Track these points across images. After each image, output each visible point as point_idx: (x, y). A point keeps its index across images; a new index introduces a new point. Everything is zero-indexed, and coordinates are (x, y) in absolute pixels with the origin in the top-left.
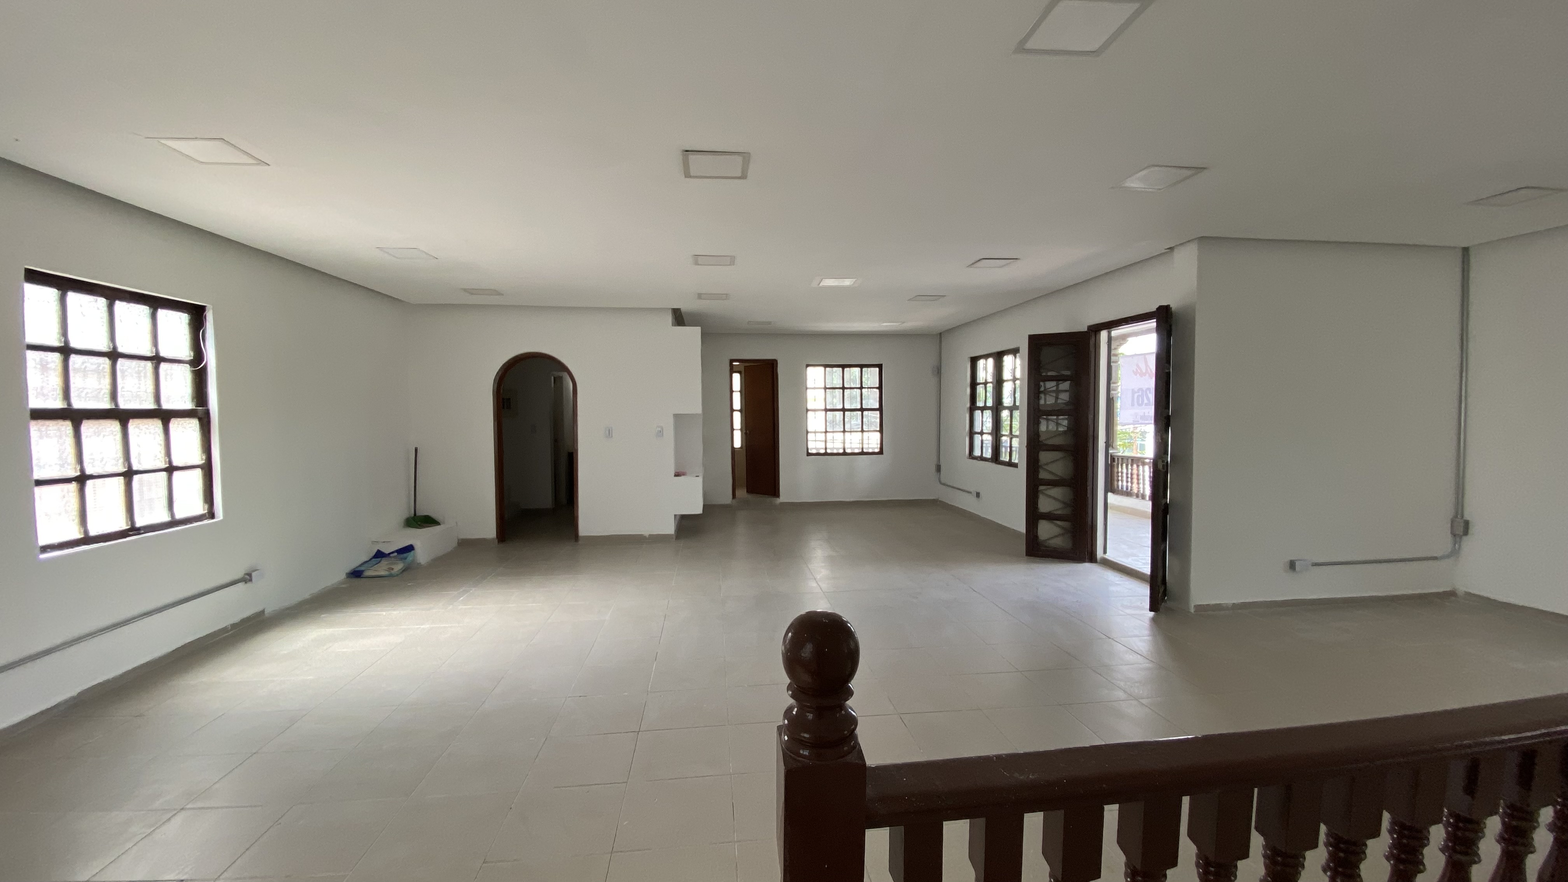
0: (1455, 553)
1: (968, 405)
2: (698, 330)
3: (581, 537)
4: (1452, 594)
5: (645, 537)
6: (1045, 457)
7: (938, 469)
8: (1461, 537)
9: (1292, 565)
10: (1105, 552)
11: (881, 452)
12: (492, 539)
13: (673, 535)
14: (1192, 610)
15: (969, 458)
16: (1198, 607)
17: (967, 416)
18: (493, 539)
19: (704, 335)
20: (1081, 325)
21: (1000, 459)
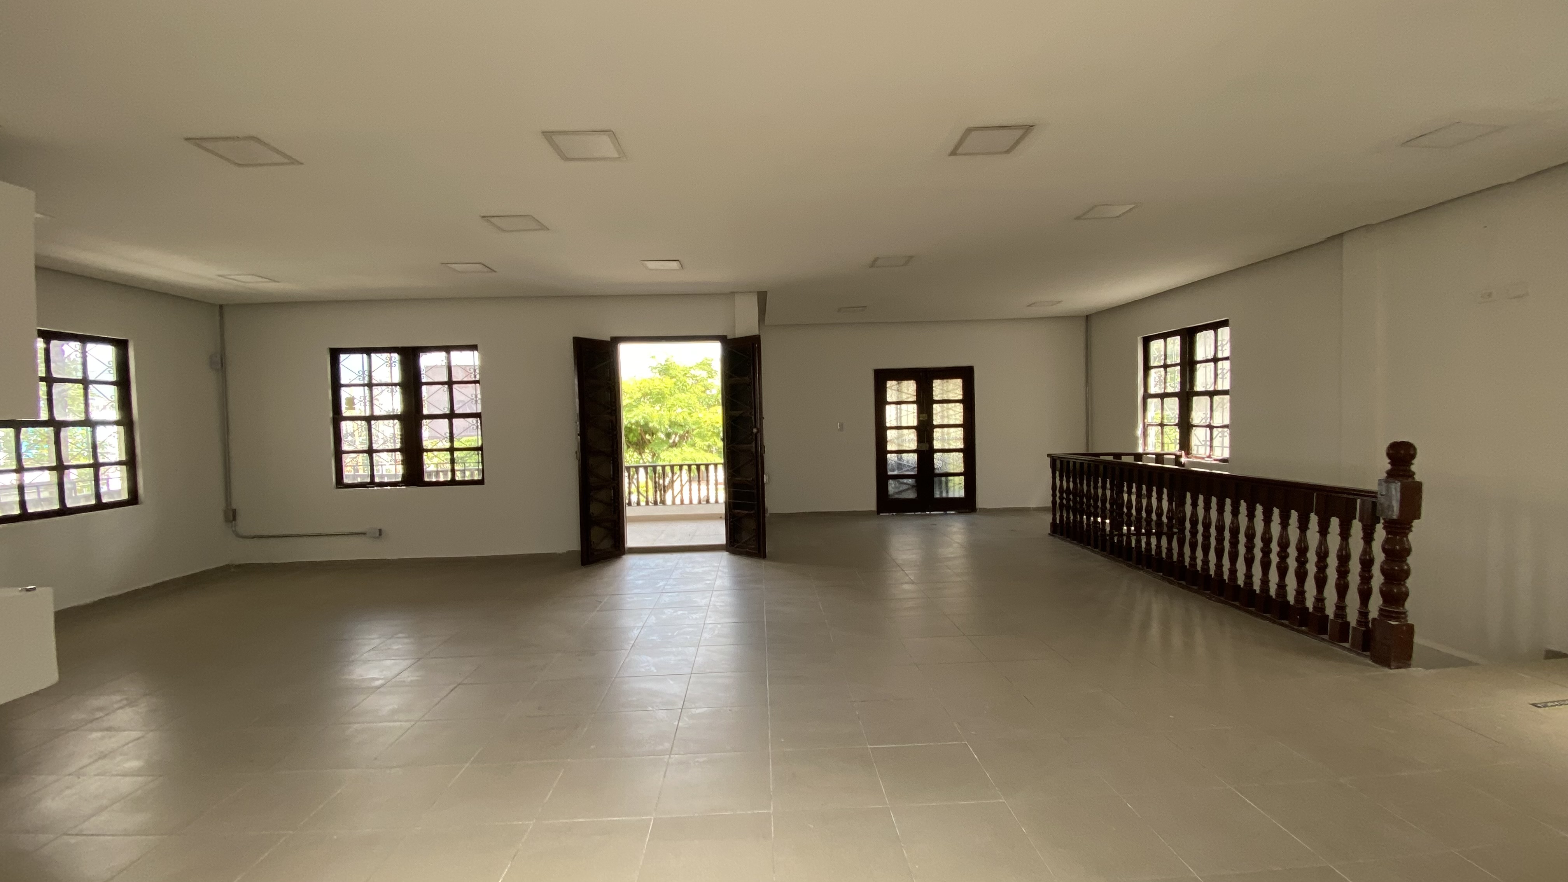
1: (326, 416)
7: (231, 516)
11: (134, 500)
15: (337, 488)
17: (326, 431)
20: (605, 335)
21: (426, 479)
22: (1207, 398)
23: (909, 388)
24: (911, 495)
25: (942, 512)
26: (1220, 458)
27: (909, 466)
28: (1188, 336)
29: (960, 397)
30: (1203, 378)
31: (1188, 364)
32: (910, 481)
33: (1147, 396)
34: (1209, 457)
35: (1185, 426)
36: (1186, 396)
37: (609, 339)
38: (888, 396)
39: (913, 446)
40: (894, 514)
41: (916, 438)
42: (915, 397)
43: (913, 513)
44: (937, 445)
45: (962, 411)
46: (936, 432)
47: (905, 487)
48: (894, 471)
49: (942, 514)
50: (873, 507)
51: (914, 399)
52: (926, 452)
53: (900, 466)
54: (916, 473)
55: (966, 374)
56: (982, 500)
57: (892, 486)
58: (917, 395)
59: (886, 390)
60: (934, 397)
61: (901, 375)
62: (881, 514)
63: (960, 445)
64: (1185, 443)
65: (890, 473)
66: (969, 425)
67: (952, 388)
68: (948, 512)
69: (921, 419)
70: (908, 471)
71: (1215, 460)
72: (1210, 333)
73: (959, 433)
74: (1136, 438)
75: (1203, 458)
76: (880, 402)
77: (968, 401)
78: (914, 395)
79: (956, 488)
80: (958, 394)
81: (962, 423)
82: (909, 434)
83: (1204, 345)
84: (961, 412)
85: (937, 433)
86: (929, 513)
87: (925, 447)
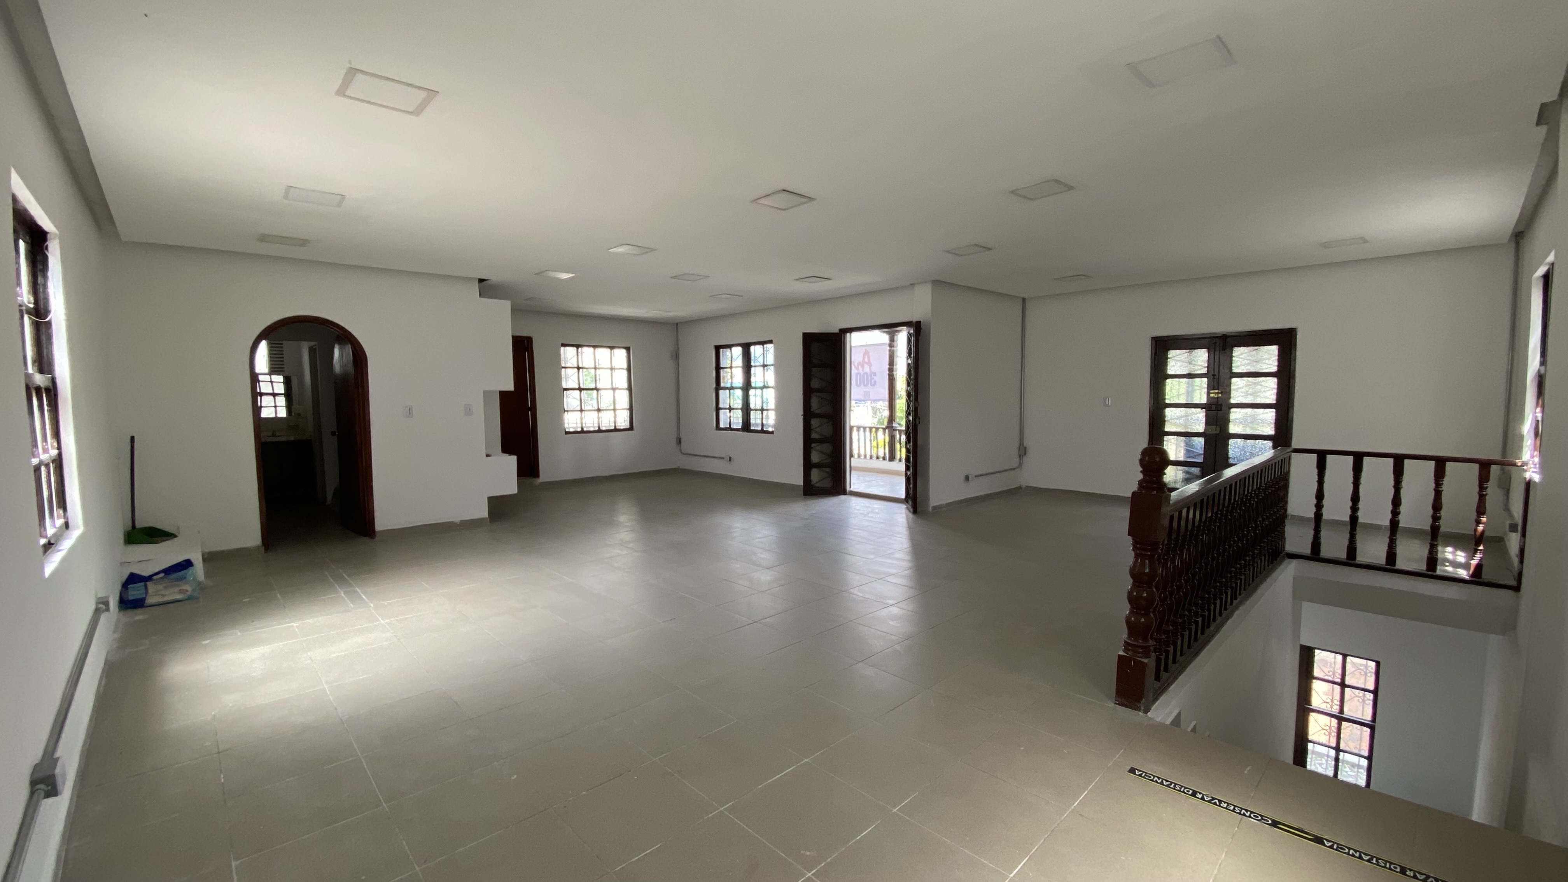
0: (1020, 465)
1: (714, 386)
2: (507, 305)
3: (377, 531)
4: (1020, 488)
5: (456, 524)
6: (815, 422)
7: (679, 441)
8: (1023, 456)
9: (967, 478)
10: (850, 487)
11: (631, 428)
12: (256, 547)
13: (487, 518)
14: (930, 510)
15: (716, 430)
16: (934, 508)
17: (714, 395)
18: (258, 547)
19: (514, 310)
20: (834, 327)
21: (752, 428)
23: (1199, 358)
27: (1193, 452)
29: (1274, 369)
32: (1193, 469)
37: (838, 332)
38: (1169, 368)
39: (1201, 428)
41: (1204, 420)
42: (1206, 369)
44: (1233, 429)
45: (1276, 386)
46: (1233, 412)
47: (1186, 476)
51: (1204, 371)
52: (1217, 436)
54: (1200, 461)
55: (1285, 339)
58: (1209, 367)
59: (1167, 360)
60: (1234, 369)
61: (1188, 343)
63: (1269, 431)
66: (1284, 406)
67: (1263, 358)
69: (1213, 396)
70: (1191, 457)
73: (1270, 415)
76: (1159, 375)
77: (1285, 375)
78: (1205, 367)
80: (1272, 366)
81: (1274, 402)
82: (1195, 415)
84: (1274, 389)
85: (1236, 414)
87: (1214, 430)
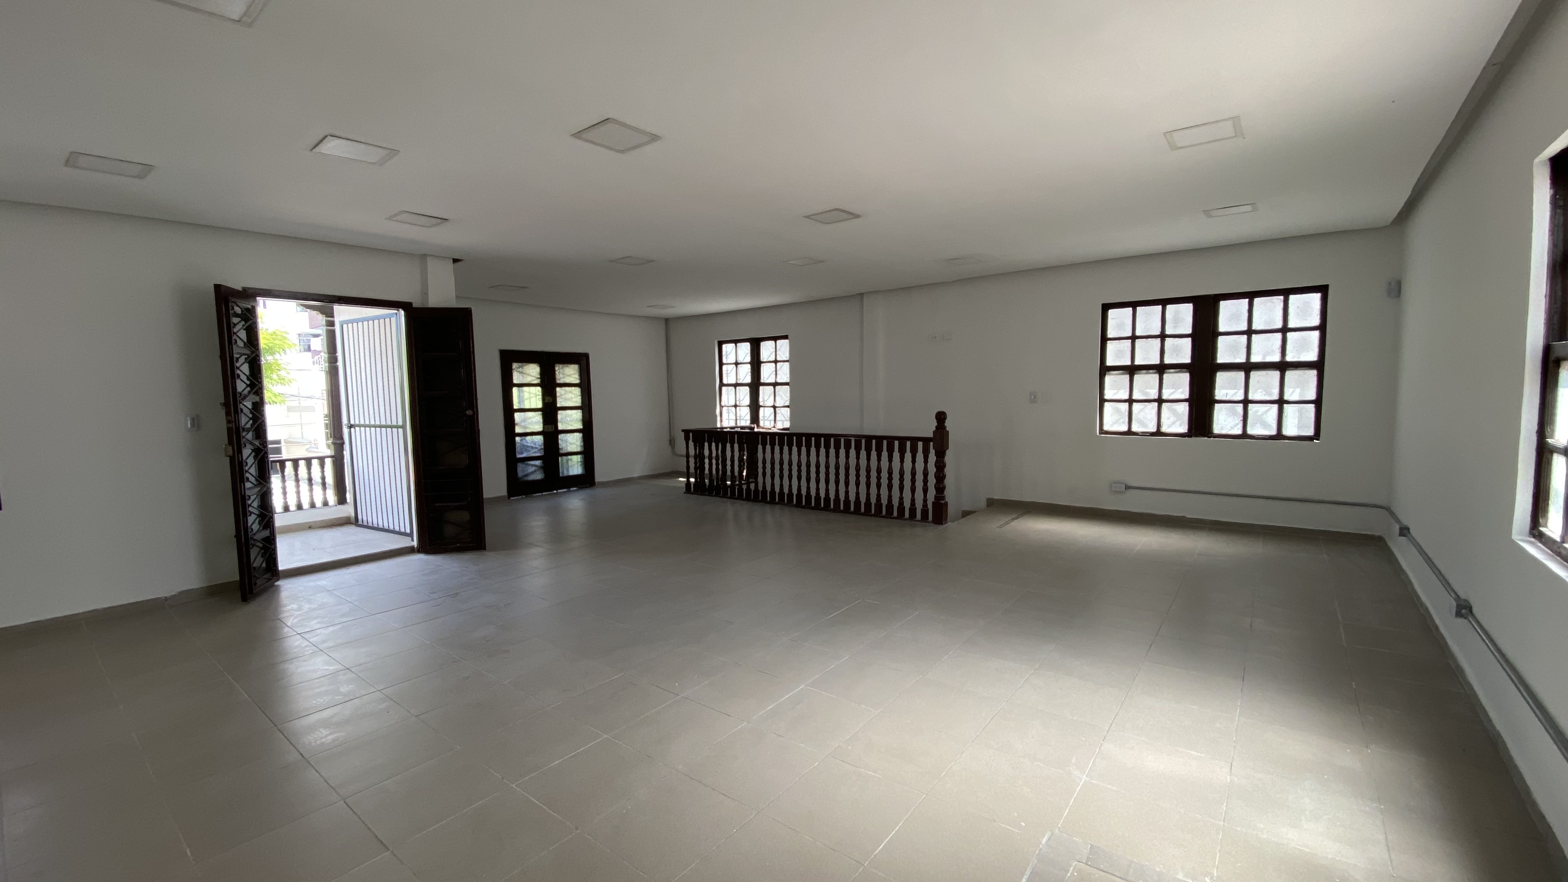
22: (772, 387)
23: (532, 372)
24: (539, 476)
25: (566, 490)
26: (782, 428)
27: (536, 448)
28: (756, 344)
29: (578, 381)
30: (767, 373)
31: (756, 363)
32: (538, 463)
33: (722, 384)
34: (774, 427)
35: (755, 407)
36: (755, 385)
38: (514, 378)
39: (539, 427)
40: (524, 496)
41: (541, 420)
42: (540, 380)
43: (541, 494)
44: (561, 427)
45: (580, 394)
47: (533, 469)
48: (522, 453)
49: (565, 491)
50: (504, 492)
51: (538, 381)
52: (551, 433)
53: (526, 448)
54: (543, 454)
55: (581, 360)
56: (600, 476)
57: (522, 470)
58: (541, 378)
59: (512, 371)
60: (557, 380)
61: (526, 358)
62: (511, 498)
63: (579, 426)
64: (755, 418)
65: (519, 456)
66: (586, 407)
67: (569, 373)
68: (571, 489)
69: (546, 401)
70: (535, 452)
71: (779, 429)
72: (772, 343)
73: (579, 414)
74: (716, 416)
75: (770, 429)
76: (508, 385)
77: (585, 385)
78: (538, 378)
79: (574, 467)
80: (577, 379)
81: (581, 405)
82: (534, 417)
83: (767, 350)
84: (579, 396)
85: (561, 415)
86: (555, 491)
87: (550, 428)
